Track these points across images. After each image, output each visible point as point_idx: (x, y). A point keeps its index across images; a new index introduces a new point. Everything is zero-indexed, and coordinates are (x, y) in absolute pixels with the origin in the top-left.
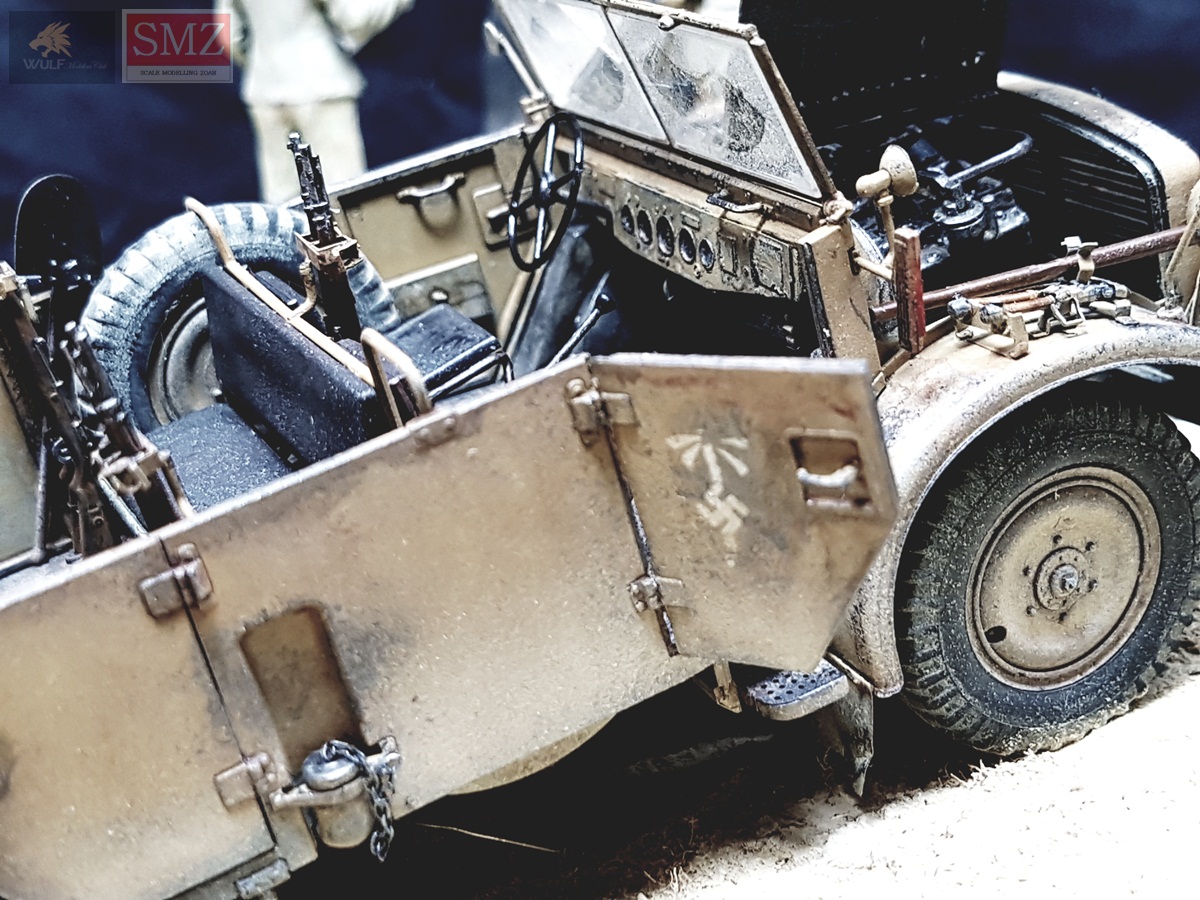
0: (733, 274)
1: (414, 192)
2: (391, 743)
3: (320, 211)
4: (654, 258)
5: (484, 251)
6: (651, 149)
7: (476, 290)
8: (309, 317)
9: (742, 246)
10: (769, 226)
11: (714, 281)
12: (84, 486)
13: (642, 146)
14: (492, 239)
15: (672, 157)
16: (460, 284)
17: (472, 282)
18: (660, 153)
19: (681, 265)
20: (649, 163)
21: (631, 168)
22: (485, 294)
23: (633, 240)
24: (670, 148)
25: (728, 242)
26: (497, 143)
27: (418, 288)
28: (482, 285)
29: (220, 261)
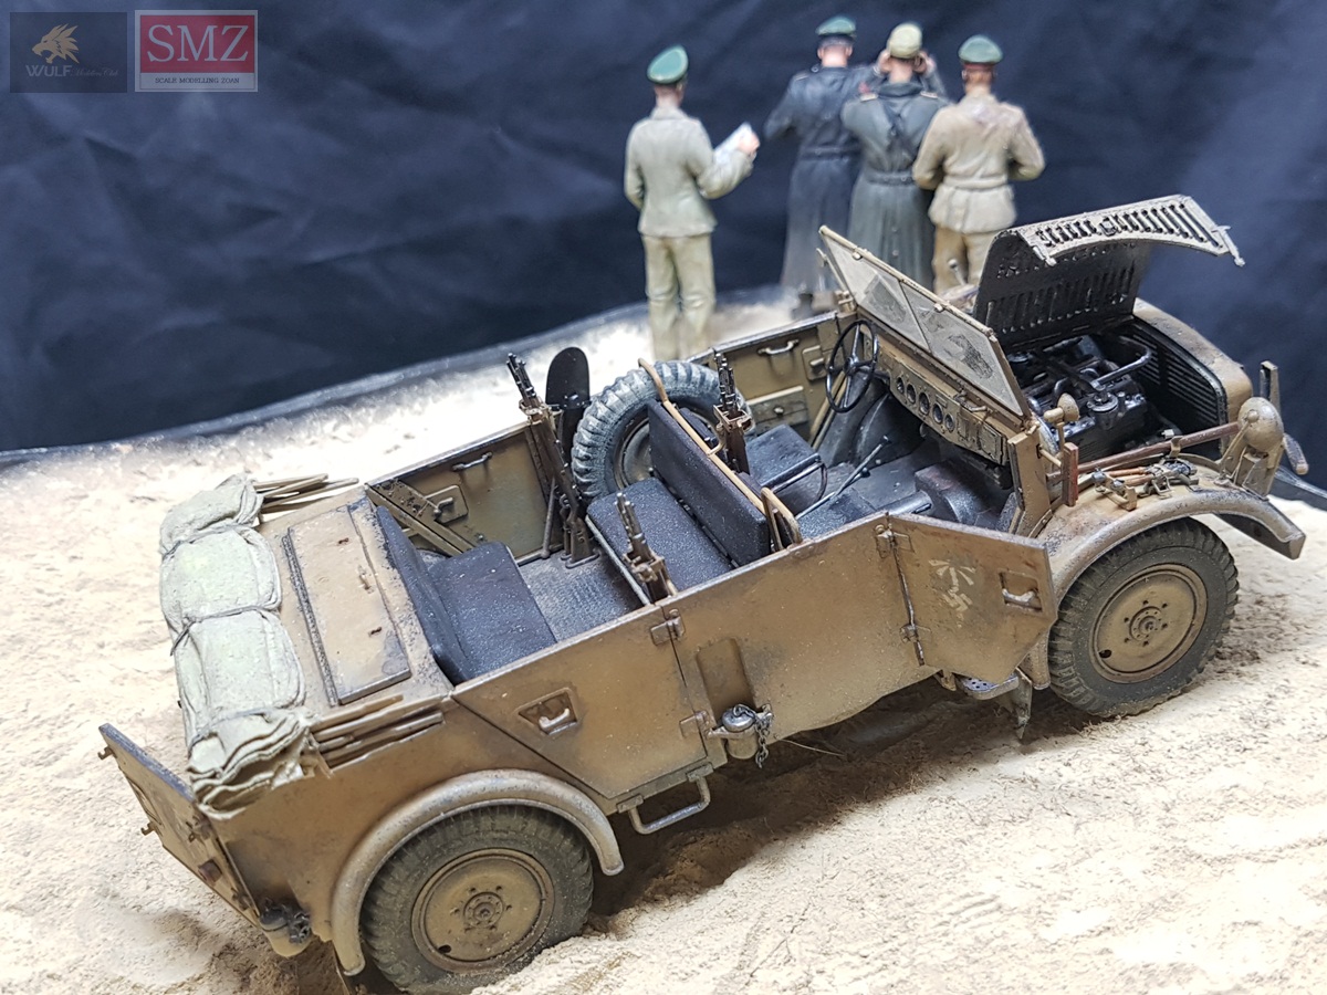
0: (966, 438)
1: (768, 351)
2: (768, 707)
3: (731, 399)
4: (916, 412)
5: (807, 383)
6: (919, 351)
7: (801, 407)
8: (719, 454)
9: (973, 428)
10: (989, 420)
11: (953, 438)
12: (575, 521)
13: (914, 348)
14: (812, 377)
15: (933, 361)
16: (792, 403)
17: (800, 402)
18: (924, 355)
19: (932, 421)
20: (917, 358)
21: (904, 356)
22: (806, 409)
23: (905, 399)
24: (931, 355)
25: (963, 420)
26: (819, 323)
27: (766, 405)
28: (805, 404)
29: (659, 400)
